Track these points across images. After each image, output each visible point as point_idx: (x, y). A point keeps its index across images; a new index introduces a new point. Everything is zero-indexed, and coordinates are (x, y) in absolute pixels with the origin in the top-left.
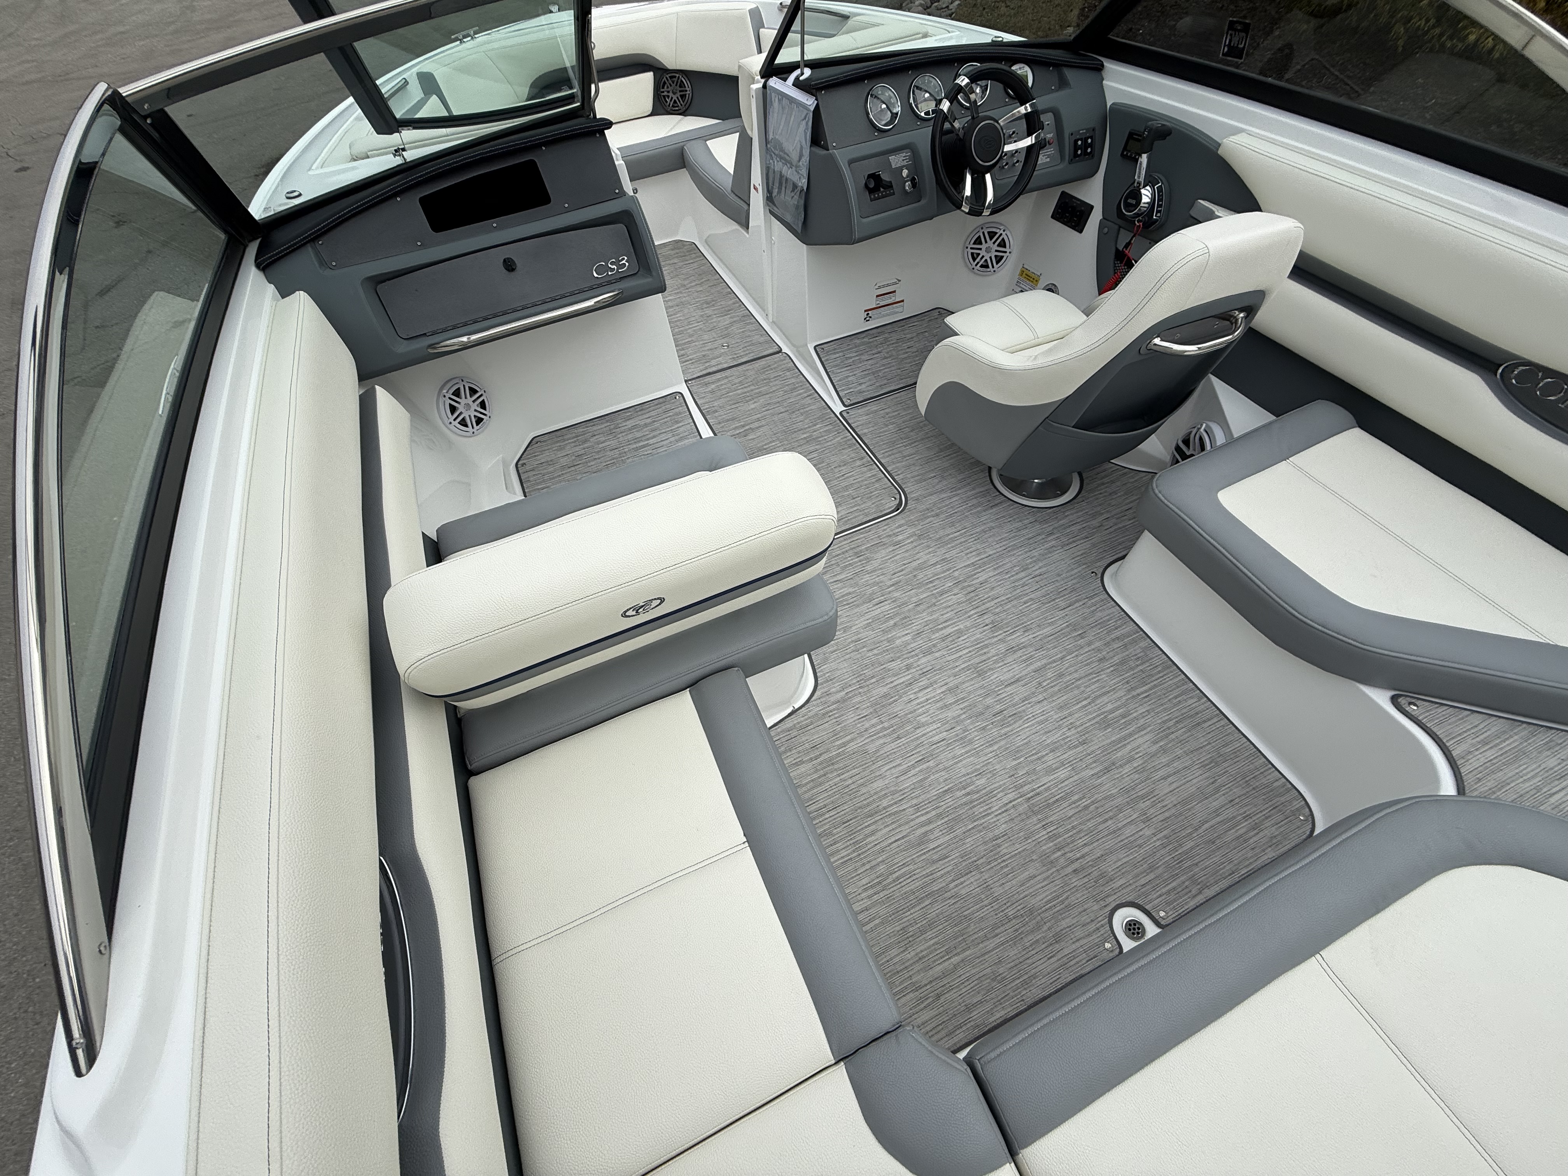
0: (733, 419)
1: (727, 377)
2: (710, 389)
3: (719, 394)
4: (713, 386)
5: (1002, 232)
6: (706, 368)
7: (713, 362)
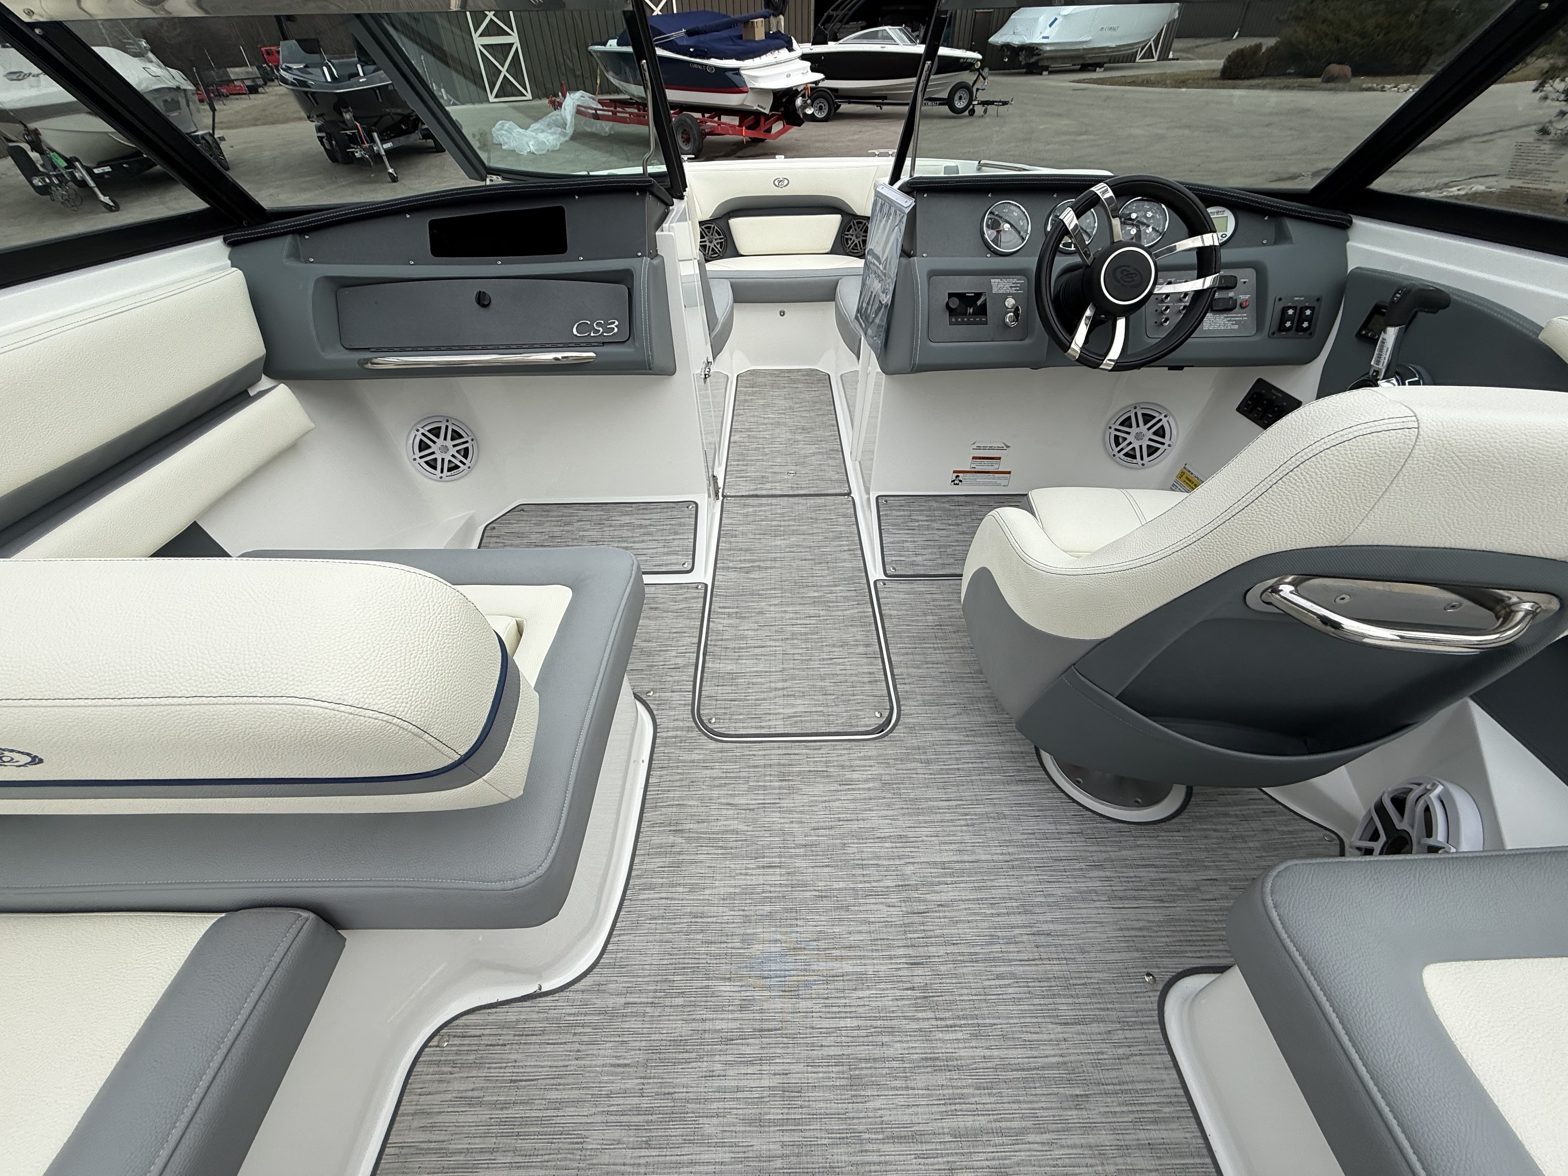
0: (747, 550)
1: (771, 505)
2: (745, 511)
3: (750, 519)
4: (751, 509)
5: (1162, 417)
6: (756, 489)
7: (768, 486)
